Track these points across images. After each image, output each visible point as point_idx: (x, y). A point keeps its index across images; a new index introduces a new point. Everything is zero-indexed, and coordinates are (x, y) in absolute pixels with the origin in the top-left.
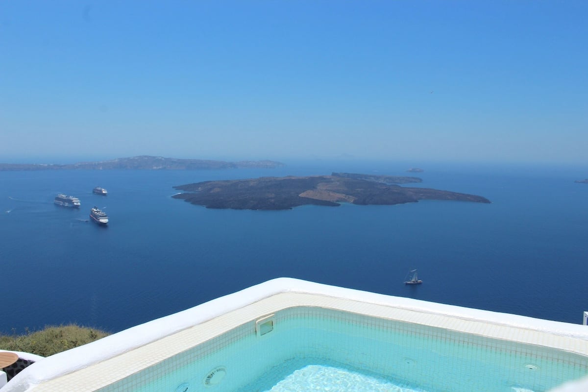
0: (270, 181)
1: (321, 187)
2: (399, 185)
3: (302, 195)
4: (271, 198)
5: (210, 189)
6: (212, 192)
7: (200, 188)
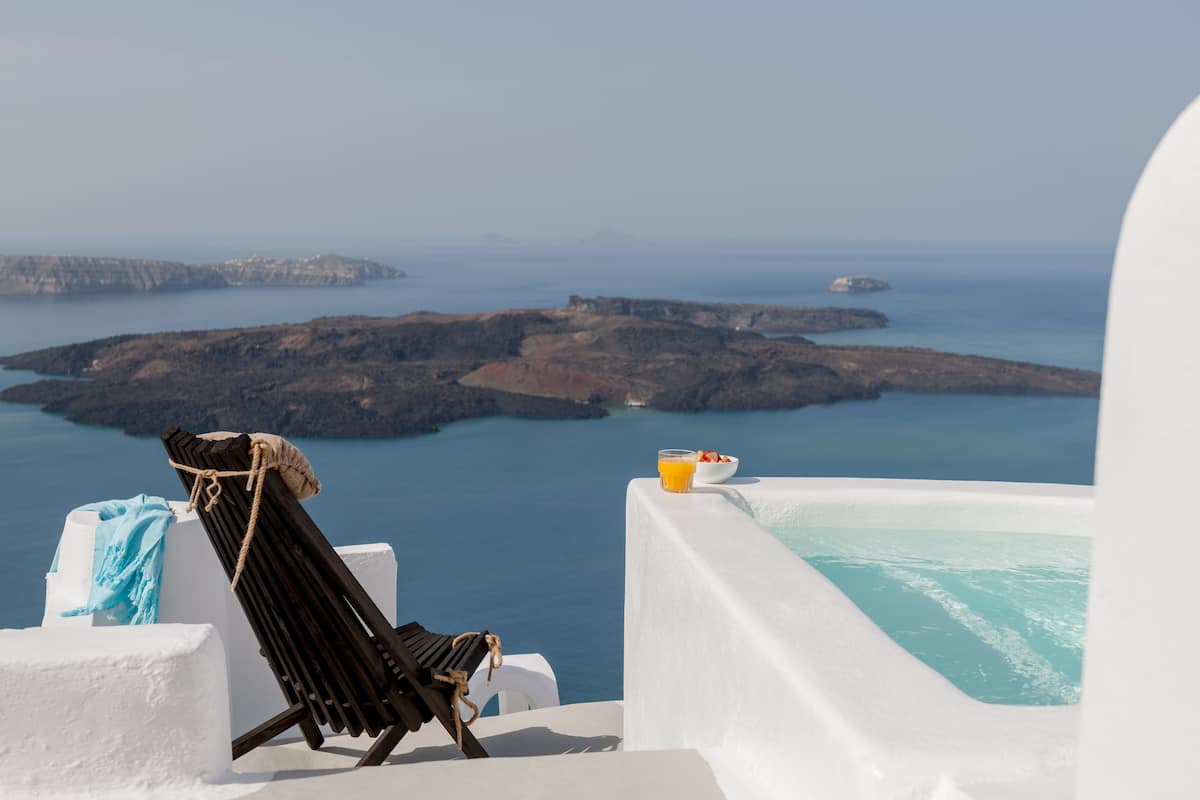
0: (353, 333)
1: (535, 348)
2: (808, 337)
3: (472, 380)
4: (362, 394)
5: (136, 365)
6: (142, 374)
7: (95, 362)
